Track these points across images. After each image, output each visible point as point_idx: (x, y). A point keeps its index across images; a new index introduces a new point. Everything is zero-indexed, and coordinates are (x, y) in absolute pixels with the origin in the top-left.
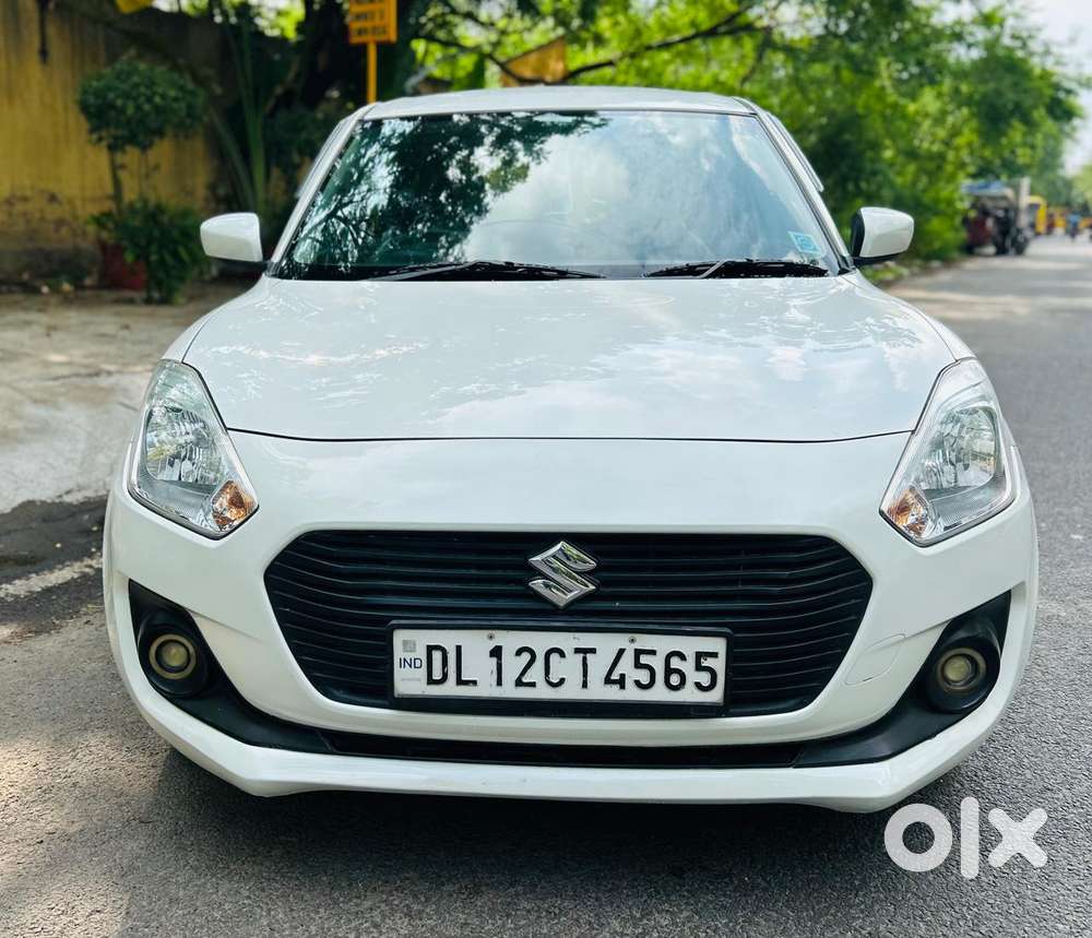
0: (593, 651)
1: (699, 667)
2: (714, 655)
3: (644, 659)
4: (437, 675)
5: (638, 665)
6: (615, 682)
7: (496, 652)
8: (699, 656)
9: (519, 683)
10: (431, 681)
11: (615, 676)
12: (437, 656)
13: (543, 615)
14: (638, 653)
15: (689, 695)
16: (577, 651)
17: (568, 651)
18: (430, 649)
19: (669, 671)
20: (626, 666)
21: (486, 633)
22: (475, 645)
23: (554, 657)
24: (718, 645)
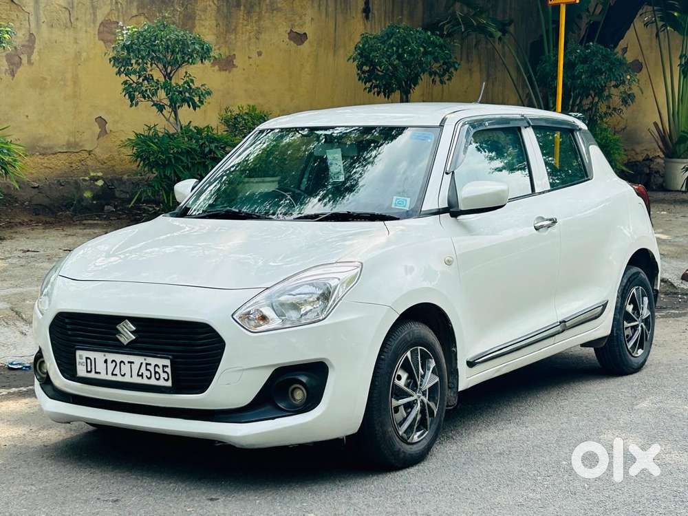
0: (133, 363)
1: (164, 372)
2: (167, 366)
3: (149, 367)
4: (89, 370)
5: (147, 370)
6: (140, 376)
7: (106, 361)
8: (164, 366)
9: (113, 374)
10: (87, 372)
11: (140, 374)
12: (89, 361)
13: (119, 348)
14: (147, 364)
15: (162, 383)
16: (129, 362)
17: (126, 362)
18: (87, 358)
19: (156, 372)
20: (143, 370)
21: (103, 354)
22: (99, 357)
23: (122, 364)
24: (167, 362)
